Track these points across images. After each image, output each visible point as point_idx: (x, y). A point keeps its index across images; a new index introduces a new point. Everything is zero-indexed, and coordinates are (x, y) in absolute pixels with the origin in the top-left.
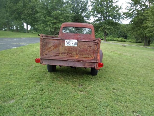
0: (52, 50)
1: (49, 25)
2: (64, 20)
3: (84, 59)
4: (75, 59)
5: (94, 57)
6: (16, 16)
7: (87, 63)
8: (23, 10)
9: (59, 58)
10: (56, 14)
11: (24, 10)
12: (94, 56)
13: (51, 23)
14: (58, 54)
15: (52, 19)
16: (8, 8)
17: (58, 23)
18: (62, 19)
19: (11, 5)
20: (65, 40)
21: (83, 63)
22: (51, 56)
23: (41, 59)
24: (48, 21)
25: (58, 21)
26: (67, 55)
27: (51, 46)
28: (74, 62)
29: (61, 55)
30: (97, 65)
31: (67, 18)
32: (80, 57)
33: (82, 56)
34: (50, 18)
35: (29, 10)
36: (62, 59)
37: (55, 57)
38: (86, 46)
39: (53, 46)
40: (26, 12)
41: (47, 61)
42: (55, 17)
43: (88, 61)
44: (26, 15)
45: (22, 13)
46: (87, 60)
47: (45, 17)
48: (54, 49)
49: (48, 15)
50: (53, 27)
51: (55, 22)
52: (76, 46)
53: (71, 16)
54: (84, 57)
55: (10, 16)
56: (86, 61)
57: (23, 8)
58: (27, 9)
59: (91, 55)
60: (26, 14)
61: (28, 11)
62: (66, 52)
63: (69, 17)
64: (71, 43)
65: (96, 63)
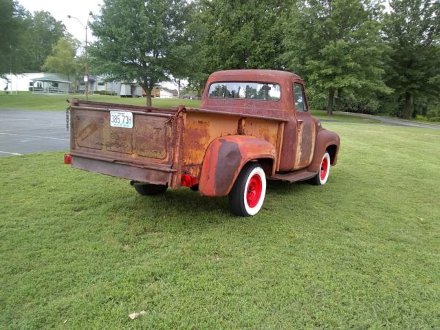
0: (87, 136)
1: (315, 81)
2: (359, 66)
3: (147, 161)
4: (130, 160)
5: (168, 157)
6: (234, 61)
7: (153, 172)
8: (252, 45)
9: (102, 156)
10: (334, 50)
11: (255, 46)
12: (168, 154)
13: (320, 75)
14: (99, 147)
15: (323, 65)
16: (218, 43)
17: (340, 74)
18: (352, 64)
19: (224, 36)
20: (109, 112)
21: (146, 171)
22: (88, 151)
23: (72, 156)
24: (311, 72)
25: (340, 71)
26: (116, 150)
27: (86, 125)
28: (129, 168)
29: (104, 147)
30: (172, 180)
31: (369, 60)
32: (139, 156)
33: (143, 154)
34: (316, 63)
35: (267, 45)
36: (105, 157)
37: (94, 152)
38: (150, 127)
39: (89, 126)
40: (259, 50)
41: (81, 160)
42: (331, 58)
43: (153, 168)
44: (259, 58)
45: (251, 55)
46: (152, 163)
47: (303, 61)
48: (91, 133)
49: (311, 54)
50: (323, 88)
51: (331, 72)
52: (131, 126)
53: (381, 52)
54: (147, 155)
55: (221, 62)
56: (151, 167)
57: (253, 40)
58: (264, 43)
59: (160, 150)
60: (258, 56)
61: (266, 48)
62: (114, 141)
63: (374, 55)
64: (121, 118)
65: (171, 174)
